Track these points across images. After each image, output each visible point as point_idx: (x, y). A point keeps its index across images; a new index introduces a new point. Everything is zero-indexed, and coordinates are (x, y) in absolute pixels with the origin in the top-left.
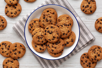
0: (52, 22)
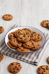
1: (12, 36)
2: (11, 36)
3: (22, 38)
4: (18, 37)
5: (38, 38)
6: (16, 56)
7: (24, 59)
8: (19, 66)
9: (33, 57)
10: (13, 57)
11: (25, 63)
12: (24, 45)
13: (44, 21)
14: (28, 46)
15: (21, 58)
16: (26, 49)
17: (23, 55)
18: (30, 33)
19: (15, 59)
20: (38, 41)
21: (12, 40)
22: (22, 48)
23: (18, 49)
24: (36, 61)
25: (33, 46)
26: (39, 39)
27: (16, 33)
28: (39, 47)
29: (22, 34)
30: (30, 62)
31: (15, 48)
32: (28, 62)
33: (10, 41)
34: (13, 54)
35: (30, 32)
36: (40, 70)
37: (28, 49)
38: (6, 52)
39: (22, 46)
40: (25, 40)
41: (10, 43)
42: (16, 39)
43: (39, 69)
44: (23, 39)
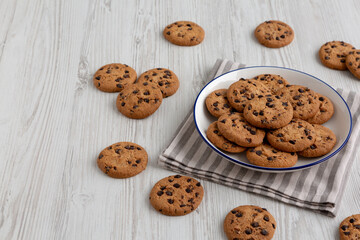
0: (298, 108)
1: (220, 106)
2: (216, 104)
3: (261, 113)
4: (246, 110)
5: (322, 111)
6: (246, 180)
7: (278, 193)
8: (266, 219)
9: (312, 184)
10: (236, 185)
11: (283, 207)
12: (272, 137)
13: (329, 47)
14: (292, 142)
15: (266, 188)
16: (285, 154)
17: (272, 176)
18: (288, 90)
19: (241, 193)
20: (322, 123)
21: (224, 122)
22: (268, 151)
23: (254, 155)
24: (329, 201)
25: (309, 143)
26: (326, 116)
27: (235, 92)
28: (329, 144)
29: (260, 97)
30: (306, 202)
31: (238, 150)
32: (298, 204)
33: (216, 126)
34: (232, 175)
35: (287, 86)
36: (348, 234)
37: (292, 154)
38: (205, 168)
39: (266, 142)
40: (274, 118)
41: (216, 132)
42: (236, 116)
43: (343, 228)
44: (266, 115)
